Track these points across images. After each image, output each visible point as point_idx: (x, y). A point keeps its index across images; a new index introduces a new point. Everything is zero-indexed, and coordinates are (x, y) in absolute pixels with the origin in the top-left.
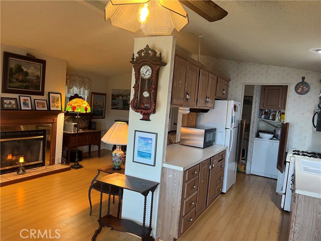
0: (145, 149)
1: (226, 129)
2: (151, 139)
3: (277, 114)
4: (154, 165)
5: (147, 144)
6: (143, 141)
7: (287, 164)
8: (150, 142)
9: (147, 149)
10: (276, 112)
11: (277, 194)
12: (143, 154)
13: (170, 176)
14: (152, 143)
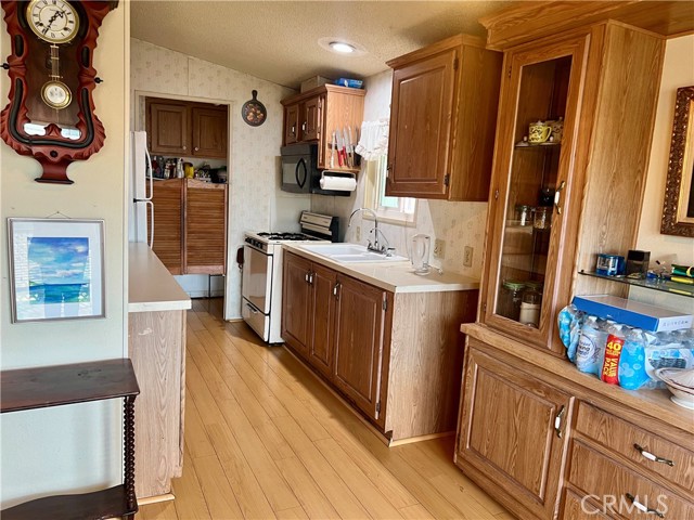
0: (59, 273)
1: (135, 201)
2: (85, 241)
3: (179, 166)
4: (103, 316)
5: (67, 258)
6: (48, 249)
7: (270, 258)
8: (81, 249)
9: (70, 272)
10: (176, 161)
11: (228, 321)
12: (56, 292)
13: (146, 332)
14: (86, 253)
